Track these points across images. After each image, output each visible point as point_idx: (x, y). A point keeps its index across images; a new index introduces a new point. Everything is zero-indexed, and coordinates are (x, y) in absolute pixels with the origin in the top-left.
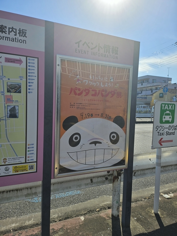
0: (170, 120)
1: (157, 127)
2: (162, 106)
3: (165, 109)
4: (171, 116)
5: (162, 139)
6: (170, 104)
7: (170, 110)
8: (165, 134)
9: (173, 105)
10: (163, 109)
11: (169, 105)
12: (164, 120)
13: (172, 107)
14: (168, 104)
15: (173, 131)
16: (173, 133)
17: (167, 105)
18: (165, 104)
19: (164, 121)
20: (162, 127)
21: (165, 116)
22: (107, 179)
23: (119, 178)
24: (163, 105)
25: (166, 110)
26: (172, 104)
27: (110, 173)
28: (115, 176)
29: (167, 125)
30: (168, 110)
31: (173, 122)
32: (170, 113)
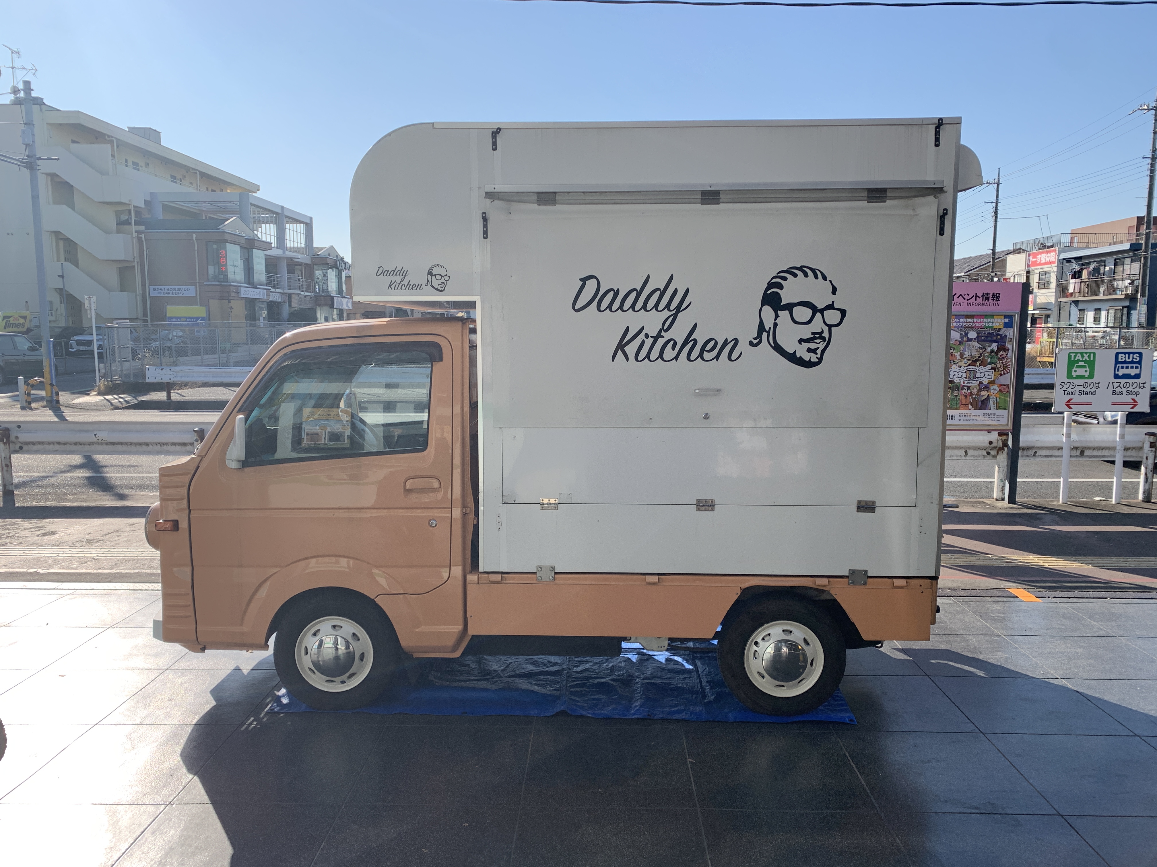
0: (1087, 374)
1: (1063, 384)
2: (1070, 356)
3: (1076, 359)
4: (1088, 369)
5: (1071, 399)
6: (1086, 353)
7: (1085, 361)
8: (1077, 393)
9: (1092, 355)
10: (1073, 359)
11: (1084, 354)
12: (1074, 374)
13: (1089, 357)
14: (1082, 353)
15: (1093, 390)
16: (1094, 394)
17: (1079, 355)
18: (1077, 353)
19: (1074, 376)
20: (1072, 384)
21: (1076, 369)
22: (988, 453)
23: (1004, 450)
24: (1073, 355)
25: (1079, 361)
26: (1090, 353)
27: (992, 445)
28: (1000, 448)
29: (1081, 382)
30: (1082, 361)
31: (1091, 376)
32: (1086, 365)
